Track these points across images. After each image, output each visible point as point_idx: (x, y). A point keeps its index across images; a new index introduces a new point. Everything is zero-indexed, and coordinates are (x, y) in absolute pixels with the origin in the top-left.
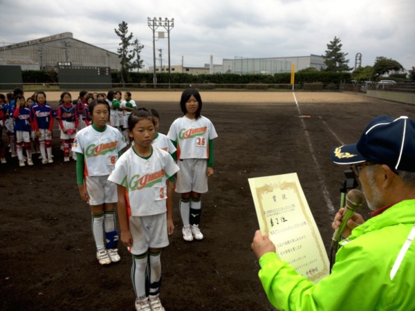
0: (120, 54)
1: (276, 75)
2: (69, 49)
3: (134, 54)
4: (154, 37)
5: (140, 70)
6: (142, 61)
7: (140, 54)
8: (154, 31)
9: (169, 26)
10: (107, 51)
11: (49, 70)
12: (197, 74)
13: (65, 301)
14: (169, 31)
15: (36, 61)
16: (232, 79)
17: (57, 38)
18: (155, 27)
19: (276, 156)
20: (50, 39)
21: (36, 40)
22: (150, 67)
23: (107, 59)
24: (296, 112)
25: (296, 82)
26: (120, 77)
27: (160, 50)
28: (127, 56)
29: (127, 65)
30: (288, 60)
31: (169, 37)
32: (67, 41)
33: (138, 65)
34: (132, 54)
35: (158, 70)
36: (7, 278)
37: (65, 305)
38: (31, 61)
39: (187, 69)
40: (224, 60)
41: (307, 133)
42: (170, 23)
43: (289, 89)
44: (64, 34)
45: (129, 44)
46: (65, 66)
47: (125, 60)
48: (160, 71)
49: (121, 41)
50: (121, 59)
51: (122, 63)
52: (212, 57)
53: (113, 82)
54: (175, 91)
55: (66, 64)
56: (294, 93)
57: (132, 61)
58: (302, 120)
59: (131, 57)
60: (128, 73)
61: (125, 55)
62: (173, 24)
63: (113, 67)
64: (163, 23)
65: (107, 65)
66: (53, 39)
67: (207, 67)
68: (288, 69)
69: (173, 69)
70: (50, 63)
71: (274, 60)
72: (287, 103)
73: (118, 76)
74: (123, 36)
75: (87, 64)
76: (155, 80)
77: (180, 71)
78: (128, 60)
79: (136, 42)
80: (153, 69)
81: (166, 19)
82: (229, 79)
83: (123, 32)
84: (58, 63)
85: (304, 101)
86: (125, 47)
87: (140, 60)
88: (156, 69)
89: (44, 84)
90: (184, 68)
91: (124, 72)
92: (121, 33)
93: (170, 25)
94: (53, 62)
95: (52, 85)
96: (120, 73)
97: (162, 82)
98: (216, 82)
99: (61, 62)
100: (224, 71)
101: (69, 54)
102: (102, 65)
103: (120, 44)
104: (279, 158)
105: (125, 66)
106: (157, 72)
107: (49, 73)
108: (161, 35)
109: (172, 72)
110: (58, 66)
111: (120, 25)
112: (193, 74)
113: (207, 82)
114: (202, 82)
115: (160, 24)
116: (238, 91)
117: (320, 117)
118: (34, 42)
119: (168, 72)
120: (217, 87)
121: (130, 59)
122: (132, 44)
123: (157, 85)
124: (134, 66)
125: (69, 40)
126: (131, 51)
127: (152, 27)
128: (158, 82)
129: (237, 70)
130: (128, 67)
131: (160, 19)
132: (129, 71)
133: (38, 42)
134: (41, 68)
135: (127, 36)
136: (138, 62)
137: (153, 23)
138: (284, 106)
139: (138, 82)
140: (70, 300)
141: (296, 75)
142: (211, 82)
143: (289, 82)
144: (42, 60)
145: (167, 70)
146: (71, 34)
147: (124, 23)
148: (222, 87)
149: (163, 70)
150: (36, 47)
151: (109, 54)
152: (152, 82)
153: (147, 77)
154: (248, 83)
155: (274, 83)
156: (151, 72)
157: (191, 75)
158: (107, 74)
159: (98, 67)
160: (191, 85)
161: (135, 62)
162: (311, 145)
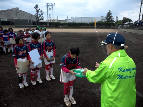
0: (36, 15)
1: (90, 23)
2: (18, 14)
3: (41, 15)
4: (48, 10)
5: (43, 21)
6: (43, 18)
7: (43, 15)
10: (31, 14)
11: (11, 21)
12: (63, 23)
14: (53, 8)
15: (6, 18)
17: (13, 9)
18: (48, 6)
20: (11, 10)
21: (5, 10)
22: (46, 20)
23: (31, 17)
24: (97, 36)
25: (96, 25)
26: (36, 23)
27: (50, 14)
28: (38, 16)
29: (38, 19)
30: (93, 18)
31: (53, 10)
32: (17, 10)
33: (42, 19)
34: (40, 15)
36: (12, 85)
37: (32, 92)
38: (4, 17)
39: (59, 21)
40: (72, 18)
42: (53, 5)
43: (94, 28)
44: (16, 8)
45: (39, 12)
46: (16, 19)
48: (50, 21)
49: (36, 11)
50: (36, 17)
53: (33, 25)
54: (55, 28)
55: (17, 19)
56: (96, 29)
57: (40, 18)
58: (99, 38)
59: (40, 16)
62: (54, 5)
63: (33, 20)
64: (51, 5)
65: (31, 19)
66: (12, 10)
67: (66, 20)
68: (94, 21)
69: (54, 21)
71: (89, 18)
73: (35, 23)
74: (37, 9)
75: (24, 19)
76: (48, 24)
77: (57, 22)
78: (39, 17)
79: (41, 11)
81: (52, 3)
82: (74, 25)
84: (14, 18)
86: (37, 13)
87: (43, 17)
89: (9, 26)
90: (58, 20)
91: (37, 22)
92: (36, 8)
94: (12, 18)
95: (12, 26)
96: (36, 22)
97: (51, 25)
98: (69, 25)
99: (15, 18)
100: (72, 22)
101: (18, 15)
102: (29, 19)
103: (36, 12)
104: (92, 50)
105: (38, 20)
106: (49, 22)
107: (11, 22)
108: (50, 9)
109: (54, 22)
110: (14, 19)
111: (36, 5)
113: (66, 25)
114: (64, 25)
116: (77, 28)
117: (105, 37)
118: (5, 11)
119: (52, 22)
120: (69, 27)
122: (40, 12)
124: (41, 19)
125: (18, 10)
126: (40, 14)
128: (49, 25)
129: (76, 21)
130: (39, 20)
131: (50, 3)
132: (39, 21)
133: (6, 11)
134: (8, 20)
135: (38, 9)
136: (42, 18)
137: (48, 5)
138: (93, 34)
139: (42, 25)
141: (96, 23)
143: (94, 25)
144: (8, 17)
146: (18, 8)
147: (37, 4)
148: (71, 27)
149: (51, 21)
150: (6, 12)
152: (47, 25)
153: (45, 23)
154: (80, 26)
155: (89, 26)
156: (47, 22)
157: (61, 23)
158: (31, 22)
159: (28, 20)
160: (60, 26)
161: (41, 18)
162: (102, 46)
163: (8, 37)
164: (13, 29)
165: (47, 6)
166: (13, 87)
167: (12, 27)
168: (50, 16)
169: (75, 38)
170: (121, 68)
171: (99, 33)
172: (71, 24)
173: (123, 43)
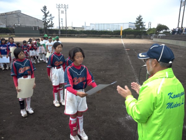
0: (43, 20)
1: (114, 31)
2: (20, 18)
4: (59, 13)
5: (53, 28)
7: (52, 21)
8: (59, 10)
9: (66, 8)
10: (37, 19)
11: (11, 27)
12: (79, 30)
13: (37, 121)
14: (66, 10)
15: (4, 23)
16: (94, 33)
17: (14, 13)
18: (60, 8)
19: (116, 66)
20: (10, 13)
21: (3, 13)
22: (57, 27)
23: (37, 22)
24: (123, 48)
25: (123, 34)
26: (44, 31)
27: (62, 19)
28: (47, 22)
29: (47, 26)
30: (119, 24)
31: (66, 13)
32: (18, 14)
33: (52, 26)
34: (49, 20)
35: (61, 28)
37: (37, 122)
38: (1, 23)
39: (74, 28)
40: (91, 24)
41: (128, 56)
43: (120, 37)
44: (17, 11)
45: (47, 16)
46: (18, 26)
47: (46, 23)
48: (61, 29)
49: (44, 15)
50: (44, 23)
51: (44, 25)
53: (40, 33)
54: (69, 38)
55: (18, 25)
56: (122, 39)
57: (49, 24)
58: (126, 51)
59: (48, 22)
61: (45, 21)
62: (68, 7)
63: (40, 27)
65: (37, 26)
66: (12, 13)
67: (83, 27)
68: (119, 29)
69: (68, 28)
70: (11, 24)
71: (113, 24)
72: (119, 44)
73: (43, 31)
74: (45, 12)
75: (28, 25)
76: (60, 33)
77: (71, 29)
78: (47, 23)
79: (51, 15)
80: (59, 28)
81: (65, 5)
82: (93, 33)
83: (45, 10)
84: (15, 24)
85: (127, 43)
86: (45, 17)
88: (60, 28)
89: (8, 34)
90: (72, 27)
91: (45, 29)
92: (44, 11)
94: (12, 24)
95: (12, 34)
96: (43, 29)
97: (63, 33)
98: (87, 34)
100: (91, 29)
101: (19, 20)
102: (35, 25)
104: (117, 66)
105: (46, 26)
106: (60, 29)
107: (10, 29)
108: (62, 12)
109: (67, 29)
110: (14, 26)
111: (43, 7)
112: (77, 30)
113: (83, 34)
114: (81, 34)
115: (62, 7)
116: (97, 38)
117: (134, 50)
119: (65, 29)
120: (88, 36)
121: (48, 23)
122: (49, 16)
123: (61, 35)
124: (50, 26)
125: (20, 13)
127: (58, 8)
128: (61, 34)
129: (96, 28)
131: (62, 5)
132: (48, 28)
133: (4, 14)
134: (6, 27)
136: (52, 24)
138: (118, 45)
139: (51, 33)
140: (39, 120)
141: (123, 31)
142: (85, 34)
143: (120, 34)
144: (6, 23)
145: (65, 28)
146: (21, 11)
147: (45, 6)
148: (90, 36)
149: (63, 28)
150: (4, 17)
151: (38, 20)
152: (58, 34)
153: (56, 31)
154: (102, 35)
155: (113, 34)
156: (58, 29)
157: (76, 30)
158: (37, 30)
159: (33, 27)
160: (76, 35)
162: (130, 61)
163: (7, 49)
164: (14, 38)
166: (13, 116)
167: (12, 36)
168: (62, 21)
169: (94, 51)
170: (171, 93)
171: (126, 45)
172: (90, 32)
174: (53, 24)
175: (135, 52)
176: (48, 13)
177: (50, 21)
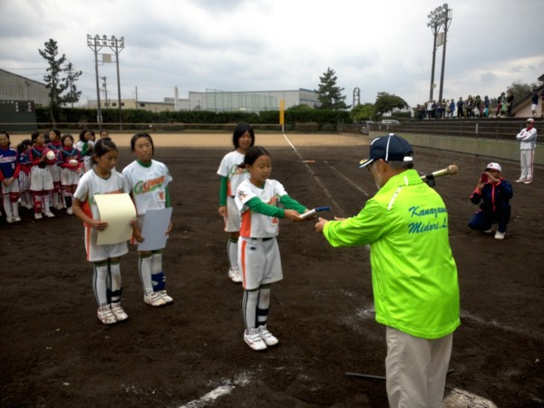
0: (47, 83)
1: (261, 112)
4: (96, 61)
5: (76, 105)
7: (76, 84)
8: (96, 52)
9: (117, 47)
10: (26, 79)
14: (117, 53)
16: (205, 118)
18: (98, 48)
22: (89, 102)
23: (26, 89)
24: (297, 157)
25: (286, 121)
26: (49, 115)
27: (104, 79)
28: (58, 87)
29: (58, 98)
30: (272, 94)
31: (117, 61)
33: (73, 97)
34: (64, 83)
39: (143, 104)
40: (191, 93)
41: (317, 179)
43: (278, 130)
45: (60, 70)
47: (54, 91)
48: (103, 107)
49: (49, 66)
50: (49, 90)
51: (51, 95)
52: (176, 89)
53: (38, 122)
54: (129, 132)
56: (285, 136)
57: (65, 93)
58: (307, 166)
59: (63, 88)
60: (60, 109)
61: (55, 85)
62: (122, 44)
63: (37, 102)
64: (109, 43)
65: (25, 98)
67: (168, 102)
68: (274, 106)
69: (124, 104)
71: (255, 94)
72: (282, 147)
73: (46, 113)
74: (51, 59)
76: (99, 118)
77: (134, 107)
78: (59, 92)
79: (70, 66)
80: (96, 103)
81: (113, 37)
82: (202, 118)
83: (51, 53)
85: (301, 144)
86: (54, 73)
87: (76, 92)
88: (100, 104)
90: (137, 103)
91: (54, 107)
92: (49, 55)
93: (119, 45)
96: (48, 109)
97: (110, 120)
98: (185, 122)
100: (191, 107)
102: (21, 99)
103: (47, 70)
105: (55, 100)
108: (107, 58)
109: (123, 108)
111: (46, 44)
112: (154, 111)
113: (172, 122)
114: (166, 122)
115: (105, 43)
116: (214, 133)
117: (326, 162)
119: (117, 107)
120: (186, 127)
121: (62, 90)
122: (65, 70)
123: (103, 126)
124: (68, 99)
127: (93, 47)
128: (104, 121)
129: (206, 106)
130: (60, 101)
131: (105, 37)
132: (62, 106)
135: (57, 58)
136: (74, 94)
137: (95, 42)
138: (280, 151)
139: (74, 121)
141: (286, 114)
142: (178, 121)
143: (278, 121)
145: (114, 105)
147: (51, 41)
148: (194, 128)
149: (108, 104)
151: (28, 82)
152: (96, 121)
153: (88, 114)
154: (226, 122)
155: (259, 122)
156: (92, 108)
157: (150, 112)
158: (29, 110)
159: (15, 101)
160: (151, 126)
161: (68, 94)
162: (326, 190)
165: (95, 46)
168: (104, 85)
170: (413, 207)
171: (302, 149)
172: (192, 117)
173: (409, 155)
174: (80, 93)
175: (332, 168)
176: (62, 60)
177: (67, 84)
